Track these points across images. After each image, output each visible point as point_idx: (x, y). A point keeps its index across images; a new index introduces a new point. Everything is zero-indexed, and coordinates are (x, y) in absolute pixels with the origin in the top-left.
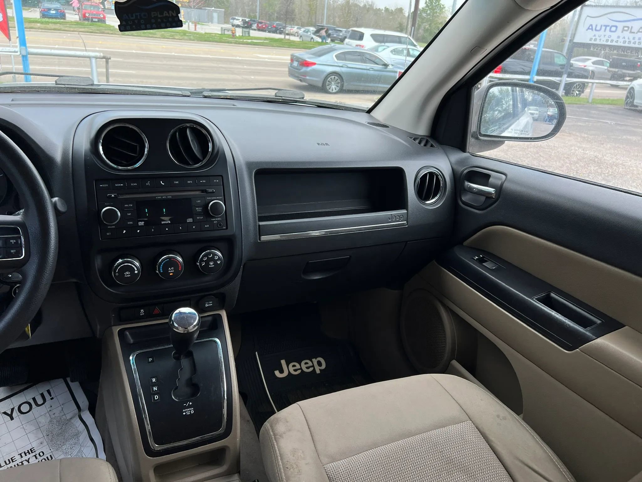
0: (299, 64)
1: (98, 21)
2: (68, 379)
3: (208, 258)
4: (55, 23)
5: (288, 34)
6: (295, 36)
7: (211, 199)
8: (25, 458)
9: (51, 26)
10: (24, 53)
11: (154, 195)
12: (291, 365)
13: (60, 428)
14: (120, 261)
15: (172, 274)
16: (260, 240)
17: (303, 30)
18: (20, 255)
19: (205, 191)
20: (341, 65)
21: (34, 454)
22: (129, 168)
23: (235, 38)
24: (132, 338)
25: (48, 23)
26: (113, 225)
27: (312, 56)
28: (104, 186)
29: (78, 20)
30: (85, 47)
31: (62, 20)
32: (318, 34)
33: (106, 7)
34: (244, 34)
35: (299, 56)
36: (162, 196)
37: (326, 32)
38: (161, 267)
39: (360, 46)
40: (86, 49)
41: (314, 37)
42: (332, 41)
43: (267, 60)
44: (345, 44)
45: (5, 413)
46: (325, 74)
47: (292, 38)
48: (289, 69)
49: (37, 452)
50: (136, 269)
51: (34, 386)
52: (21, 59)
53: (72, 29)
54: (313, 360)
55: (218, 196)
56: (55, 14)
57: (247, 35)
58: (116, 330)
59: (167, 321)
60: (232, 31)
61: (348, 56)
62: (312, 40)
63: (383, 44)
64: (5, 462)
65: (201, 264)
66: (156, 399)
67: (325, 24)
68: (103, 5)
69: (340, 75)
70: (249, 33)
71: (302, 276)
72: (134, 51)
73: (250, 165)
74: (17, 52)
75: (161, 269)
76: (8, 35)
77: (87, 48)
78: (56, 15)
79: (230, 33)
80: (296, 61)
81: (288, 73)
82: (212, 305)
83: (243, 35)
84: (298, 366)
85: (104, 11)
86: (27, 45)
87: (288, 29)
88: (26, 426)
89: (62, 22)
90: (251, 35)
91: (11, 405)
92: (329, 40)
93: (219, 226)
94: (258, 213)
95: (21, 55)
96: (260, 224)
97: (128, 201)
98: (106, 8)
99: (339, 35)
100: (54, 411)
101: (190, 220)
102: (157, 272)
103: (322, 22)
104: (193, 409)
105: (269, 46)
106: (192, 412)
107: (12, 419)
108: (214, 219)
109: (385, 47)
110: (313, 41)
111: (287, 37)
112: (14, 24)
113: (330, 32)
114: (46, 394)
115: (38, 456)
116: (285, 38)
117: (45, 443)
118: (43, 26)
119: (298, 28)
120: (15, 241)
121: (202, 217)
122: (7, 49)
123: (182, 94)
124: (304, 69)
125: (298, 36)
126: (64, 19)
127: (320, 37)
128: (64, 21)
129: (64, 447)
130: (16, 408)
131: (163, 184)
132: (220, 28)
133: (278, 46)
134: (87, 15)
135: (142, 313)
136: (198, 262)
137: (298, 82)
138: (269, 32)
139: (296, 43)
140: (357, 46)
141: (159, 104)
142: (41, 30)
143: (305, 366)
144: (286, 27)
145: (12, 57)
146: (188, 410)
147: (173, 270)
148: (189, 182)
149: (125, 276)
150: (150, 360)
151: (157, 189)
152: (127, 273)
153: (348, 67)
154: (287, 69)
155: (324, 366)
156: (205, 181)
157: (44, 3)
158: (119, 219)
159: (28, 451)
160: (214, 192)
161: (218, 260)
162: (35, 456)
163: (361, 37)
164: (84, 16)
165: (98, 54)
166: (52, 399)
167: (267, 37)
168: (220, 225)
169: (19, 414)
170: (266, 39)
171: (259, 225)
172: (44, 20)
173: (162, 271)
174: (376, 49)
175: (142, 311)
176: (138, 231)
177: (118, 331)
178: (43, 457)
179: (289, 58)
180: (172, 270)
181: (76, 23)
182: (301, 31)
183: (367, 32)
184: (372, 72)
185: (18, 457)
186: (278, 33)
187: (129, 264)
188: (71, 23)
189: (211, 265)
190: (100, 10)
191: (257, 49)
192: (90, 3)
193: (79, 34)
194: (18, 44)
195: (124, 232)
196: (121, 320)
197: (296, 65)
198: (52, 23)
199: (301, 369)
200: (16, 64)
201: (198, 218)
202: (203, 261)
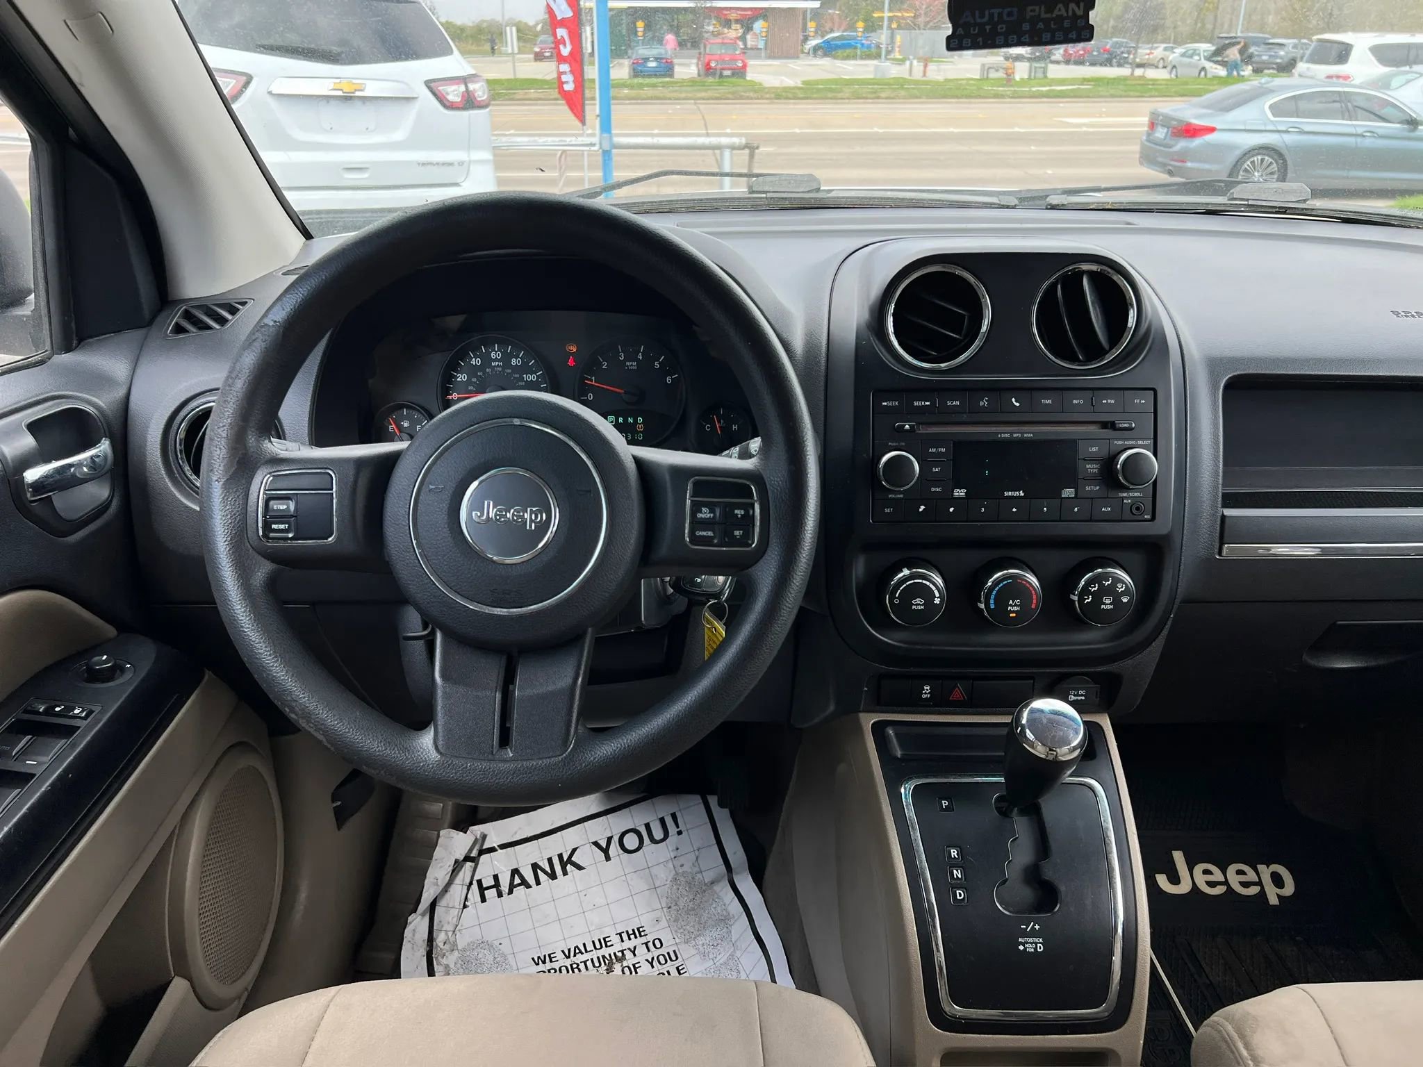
0: (1170, 133)
1: (733, 75)
2: (713, 801)
3: (1101, 586)
4: (654, 86)
5: (1140, 66)
6: (1157, 67)
7: (1124, 444)
8: (628, 944)
9: (649, 92)
10: (606, 147)
11: (993, 429)
12: (1199, 869)
13: (691, 897)
14: (906, 572)
15: (1014, 615)
16: (1220, 553)
17: (1179, 50)
18: (750, 542)
19: (1111, 426)
20: (1284, 129)
21: (644, 940)
22: (942, 365)
23: (1012, 86)
24: (902, 746)
25: (641, 86)
26: (900, 492)
27: (1204, 111)
28: (890, 404)
29: (696, 76)
30: (707, 129)
31: (667, 79)
32: (1220, 59)
33: (750, 44)
34: (1033, 74)
35: (1171, 113)
36: (1012, 433)
37: (1241, 52)
38: (993, 597)
39: (1338, 77)
40: (707, 133)
41: (1208, 65)
42: (1257, 71)
43: (1085, 129)
44: (1296, 75)
45: (596, 844)
46: (1238, 153)
47: (1151, 73)
48: (1143, 147)
49: (650, 938)
50: (937, 595)
51: (650, 801)
52: (600, 158)
53: (683, 95)
54: (1261, 867)
55: (1140, 439)
56: (656, 67)
57: (1040, 75)
58: (868, 720)
59: (1007, 719)
60: (1006, 69)
61: (1303, 105)
62: (1203, 73)
63: (1407, 68)
64: (593, 942)
65: (1081, 600)
66: (958, 897)
67: (1239, 33)
68: (743, 41)
69: (1281, 155)
70: (1045, 73)
71: (1305, 657)
72: (797, 131)
73: (1214, 365)
74: (593, 145)
75: (992, 601)
76: (580, 115)
77: (709, 131)
78: (657, 69)
79: (1001, 74)
80: (1163, 126)
81: (1138, 156)
82: (1083, 698)
83: (1029, 78)
84: (1218, 875)
85: (744, 53)
86: (613, 132)
87: (1143, 53)
88: (632, 879)
89: (667, 82)
90: (1050, 75)
91: (608, 830)
92: (1247, 71)
93: (1134, 511)
94: (1224, 485)
95: (601, 150)
96: (1225, 514)
97: (937, 440)
98: (749, 46)
99: (1277, 57)
100: (682, 860)
101: (1068, 493)
102: (982, 606)
103: (1231, 26)
104: (1041, 940)
105: (1092, 97)
106: (1040, 948)
107: (608, 858)
108: (1125, 495)
109: (1409, 76)
110: (1206, 75)
111: (1139, 72)
112: (594, 93)
113: (1252, 50)
114: (669, 822)
115: (650, 945)
116: (1132, 74)
117: (664, 923)
118: (634, 93)
119: (1165, 49)
120: (743, 512)
121: (1098, 488)
122: (581, 140)
123: (999, 202)
124: (1182, 144)
125: (1165, 67)
126: (671, 76)
127: (1223, 64)
128: (672, 80)
129: (700, 941)
130: (616, 838)
131: (1018, 404)
132: (979, 67)
133: (1113, 96)
134: (713, 64)
135: (926, 693)
136: (1074, 594)
137: (1164, 178)
138: (1092, 64)
139: (1161, 85)
140: (1330, 77)
141: (963, 226)
142: (628, 102)
143: (1239, 878)
144: (1136, 48)
145: (586, 153)
146: (1031, 940)
147: (1018, 606)
148: (1075, 402)
149: (914, 607)
150: (945, 803)
151: (1001, 415)
152: (918, 600)
153: (1303, 132)
154: (1137, 148)
155: (1289, 889)
156: (1113, 401)
157: (637, 48)
158: (916, 478)
159: (633, 930)
160: (1133, 429)
161: (1123, 593)
162: (646, 944)
163: (1342, 54)
164: (708, 67)
165: (736, 140)
166: (680, 833)
167: (1086, 77)
168: (1138, 509)
169: (622, 852)
170: (1085, 81)
171: (1223, 517)
172: (635, 81)
173: (992, 606)
174: (1384, 83)
175: (927, 688)
176: (951, 510)
177: (872, 725)
178: (660, 950)
179: (1146, 120)
180: (1016, 605)
181: (692, 82)
182: (1175, 56)
183: (1362, 42)
184: (1369, 142)
185: (615, 939)
186: (1114, 64)
187: (924, 582)
188: (682, 83)
189: (1105, 604)
190: (738, 52)
191: (1061, 105)
192: (720, 41)
193: (695, 104)
194: (598, 131)
195: (921, 510)
196: (879, 703)
197: (1162, 136)
198: (648, 85)
199: (1226, 883)
200: (591, 168)
201: (1088, 488)
202: (1089, 593)
